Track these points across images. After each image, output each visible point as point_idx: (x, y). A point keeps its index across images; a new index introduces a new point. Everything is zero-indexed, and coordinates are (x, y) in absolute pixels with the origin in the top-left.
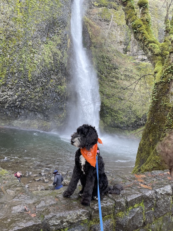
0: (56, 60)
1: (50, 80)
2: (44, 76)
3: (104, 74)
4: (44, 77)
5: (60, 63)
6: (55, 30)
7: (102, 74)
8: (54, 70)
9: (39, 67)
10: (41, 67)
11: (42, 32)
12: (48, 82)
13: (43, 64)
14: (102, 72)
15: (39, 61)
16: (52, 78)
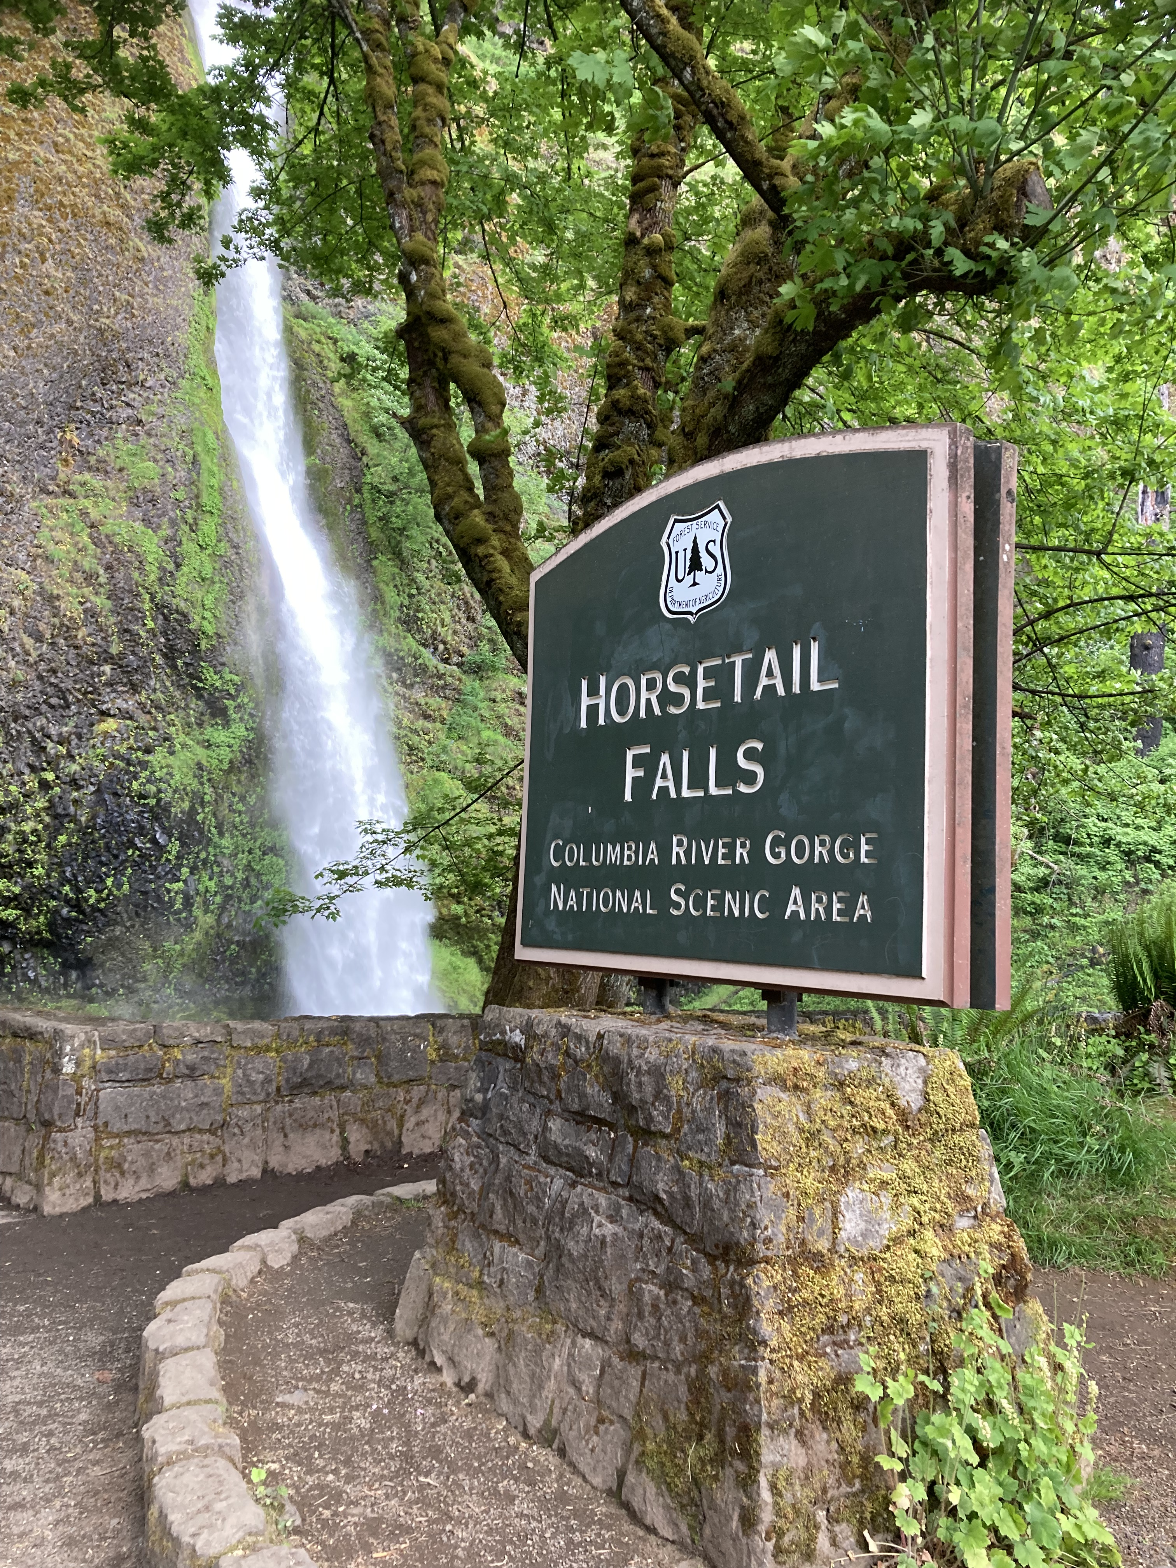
0: (130, 591)
1: (92, 725)
2: (54, 701)
3: (456, 659)
4: (52, 707)
5: (160, 608)
6: (112, 407)
7: (446, 661)
8: (122, 655)
9: (16, 645)
10: (29, 642)
11: (23, 423)
12: (79, 737)
13: (42, 626)
14: (441, 647)
15: (17, 603)
16: (104, 707)
